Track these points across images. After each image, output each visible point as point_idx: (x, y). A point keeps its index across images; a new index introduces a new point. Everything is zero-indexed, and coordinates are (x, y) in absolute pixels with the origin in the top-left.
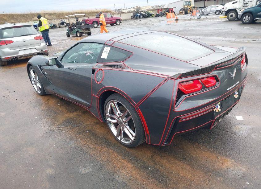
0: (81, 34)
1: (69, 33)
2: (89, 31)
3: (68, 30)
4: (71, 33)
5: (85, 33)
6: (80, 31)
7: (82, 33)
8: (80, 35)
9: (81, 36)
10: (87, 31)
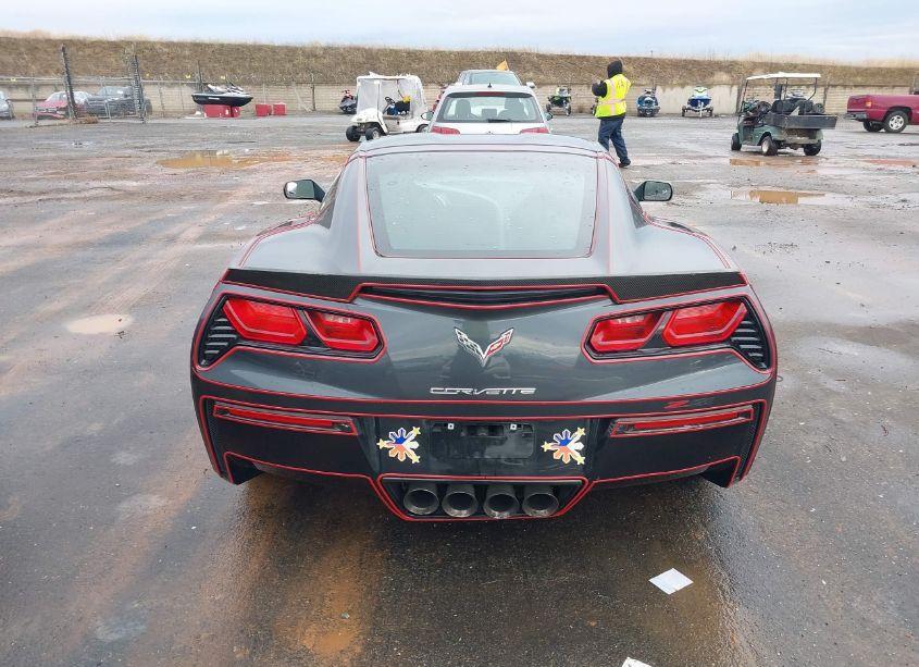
0: (774, 145)
1: (741, 136)
2: (812, 142)
3: (739, 128)
4: (745, 139)
5: (794, 146)
6: (775, 136)
7: (779, 144)
8: (770, 148)
9: (771, 153)
10: (804, 140)
